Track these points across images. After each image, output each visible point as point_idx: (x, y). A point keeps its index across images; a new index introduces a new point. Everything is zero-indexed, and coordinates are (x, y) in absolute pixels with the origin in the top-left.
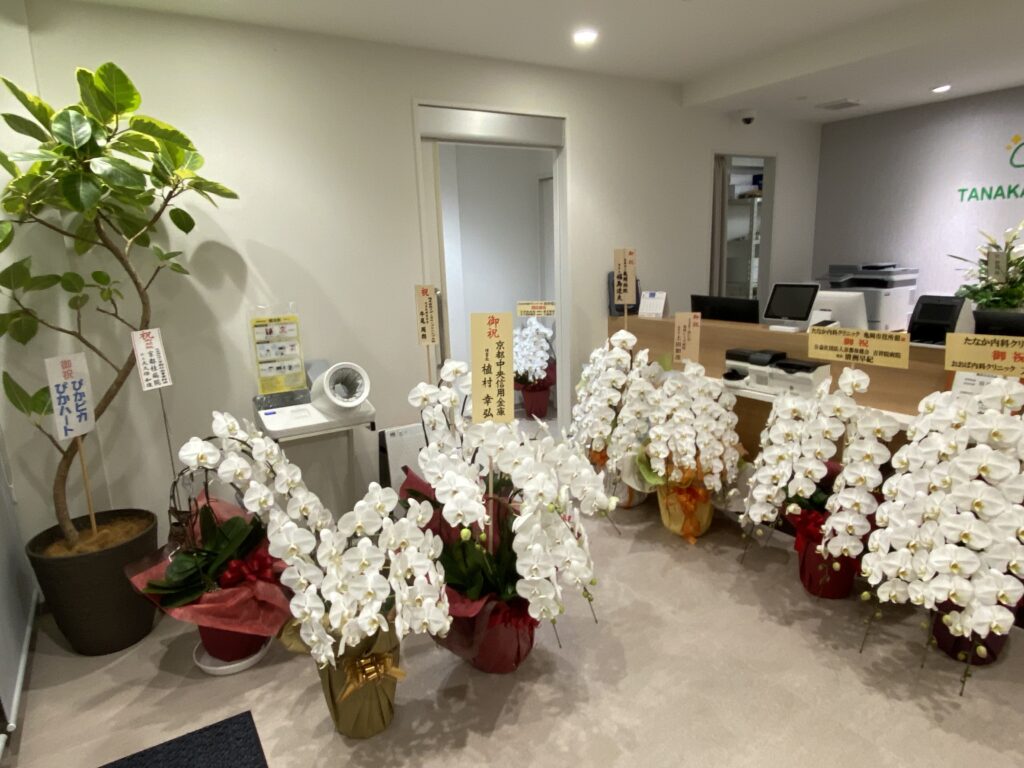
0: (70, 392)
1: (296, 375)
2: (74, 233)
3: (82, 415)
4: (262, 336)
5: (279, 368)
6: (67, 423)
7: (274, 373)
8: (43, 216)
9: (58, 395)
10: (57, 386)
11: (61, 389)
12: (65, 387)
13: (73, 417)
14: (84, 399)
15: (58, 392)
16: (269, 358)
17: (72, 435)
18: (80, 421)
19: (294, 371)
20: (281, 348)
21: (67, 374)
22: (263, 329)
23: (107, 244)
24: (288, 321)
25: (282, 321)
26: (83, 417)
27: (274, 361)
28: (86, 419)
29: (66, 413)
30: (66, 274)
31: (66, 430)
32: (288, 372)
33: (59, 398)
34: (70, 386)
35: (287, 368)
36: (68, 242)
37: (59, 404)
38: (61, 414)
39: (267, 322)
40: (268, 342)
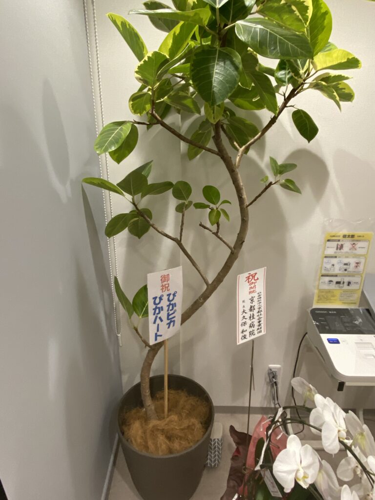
0: (164, 303)
1: (353, 291)
2: (189, 138)
3: (171, 322)
4: (331, 251)
5: (338, 283)
6: (158, 330)
7: (333, 286)
8: (168, 121)
9: (154, 307)
10: (155, 298)
11: (157, 301)
12: (161, 299)
13: (163, 325)
14: (175, 308)
15: (155, 303)
16: (331, 273)
17: (160, 340)
18: (169, 327)
19: (352, 287)
20: (346, 264)
21: (164, 287)
22: (335, 244)
23: (221, 153)
24: (361, 238)
25: (356, 238)
26: (172, 324)
27: (336, 276)
28: (174, 325)
29: (158, 321)
30: (179, 182)
31: (156, 336)
32: (346, 287)
33: (155, 309)
34: (165, 298)
35: (346, 284)
36: (183, 146)
37: (154, 314)
38: (155, 323)
39: (341, 238)
40: (336, 257)
